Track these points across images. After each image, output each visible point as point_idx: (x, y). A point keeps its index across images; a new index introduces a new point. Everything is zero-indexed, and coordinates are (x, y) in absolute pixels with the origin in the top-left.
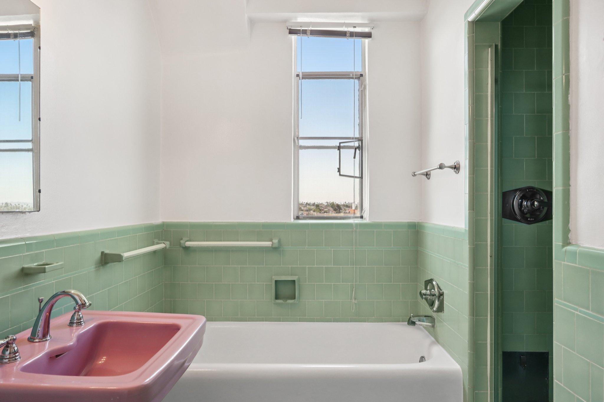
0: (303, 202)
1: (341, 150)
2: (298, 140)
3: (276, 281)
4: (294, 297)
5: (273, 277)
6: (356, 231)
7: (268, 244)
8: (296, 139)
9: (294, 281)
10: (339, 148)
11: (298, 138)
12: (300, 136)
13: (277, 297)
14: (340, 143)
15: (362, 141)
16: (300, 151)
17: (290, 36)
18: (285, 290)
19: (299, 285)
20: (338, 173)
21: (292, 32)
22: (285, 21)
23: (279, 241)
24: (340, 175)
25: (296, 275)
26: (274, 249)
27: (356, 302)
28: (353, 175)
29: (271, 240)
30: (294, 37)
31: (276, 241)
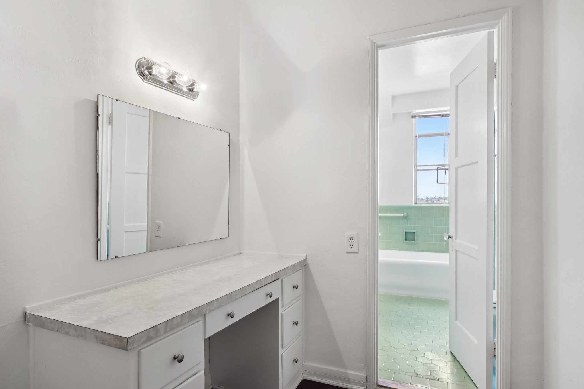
0: (435, 196)
1: (438, 171)
2: (416, 167)
3: (406, 232)
4: (414, 240)
5: (404, 230)
6: (445, 210)
7: (402, 215)
8: (415, 166)
9: (414, 232)
10: (437, 170)
11: (416, 166)
12: (417, 165)
13: (406, 240)
14: (438, 168)
15: (449, 166)
16: (418, 172)
17: (412, 119)
18: (409, 236)
19: (417, 235)
20: (437, 182)
21: (413, 117)
22: (410, 112)
23: (407, 214)
24: (438, 183)
25: (415, 230)
26: (405, 217)
27: (445, 243)
28: (444, 183)
29: (403, 213)
30: (414, 119)
31: (406, 214)
